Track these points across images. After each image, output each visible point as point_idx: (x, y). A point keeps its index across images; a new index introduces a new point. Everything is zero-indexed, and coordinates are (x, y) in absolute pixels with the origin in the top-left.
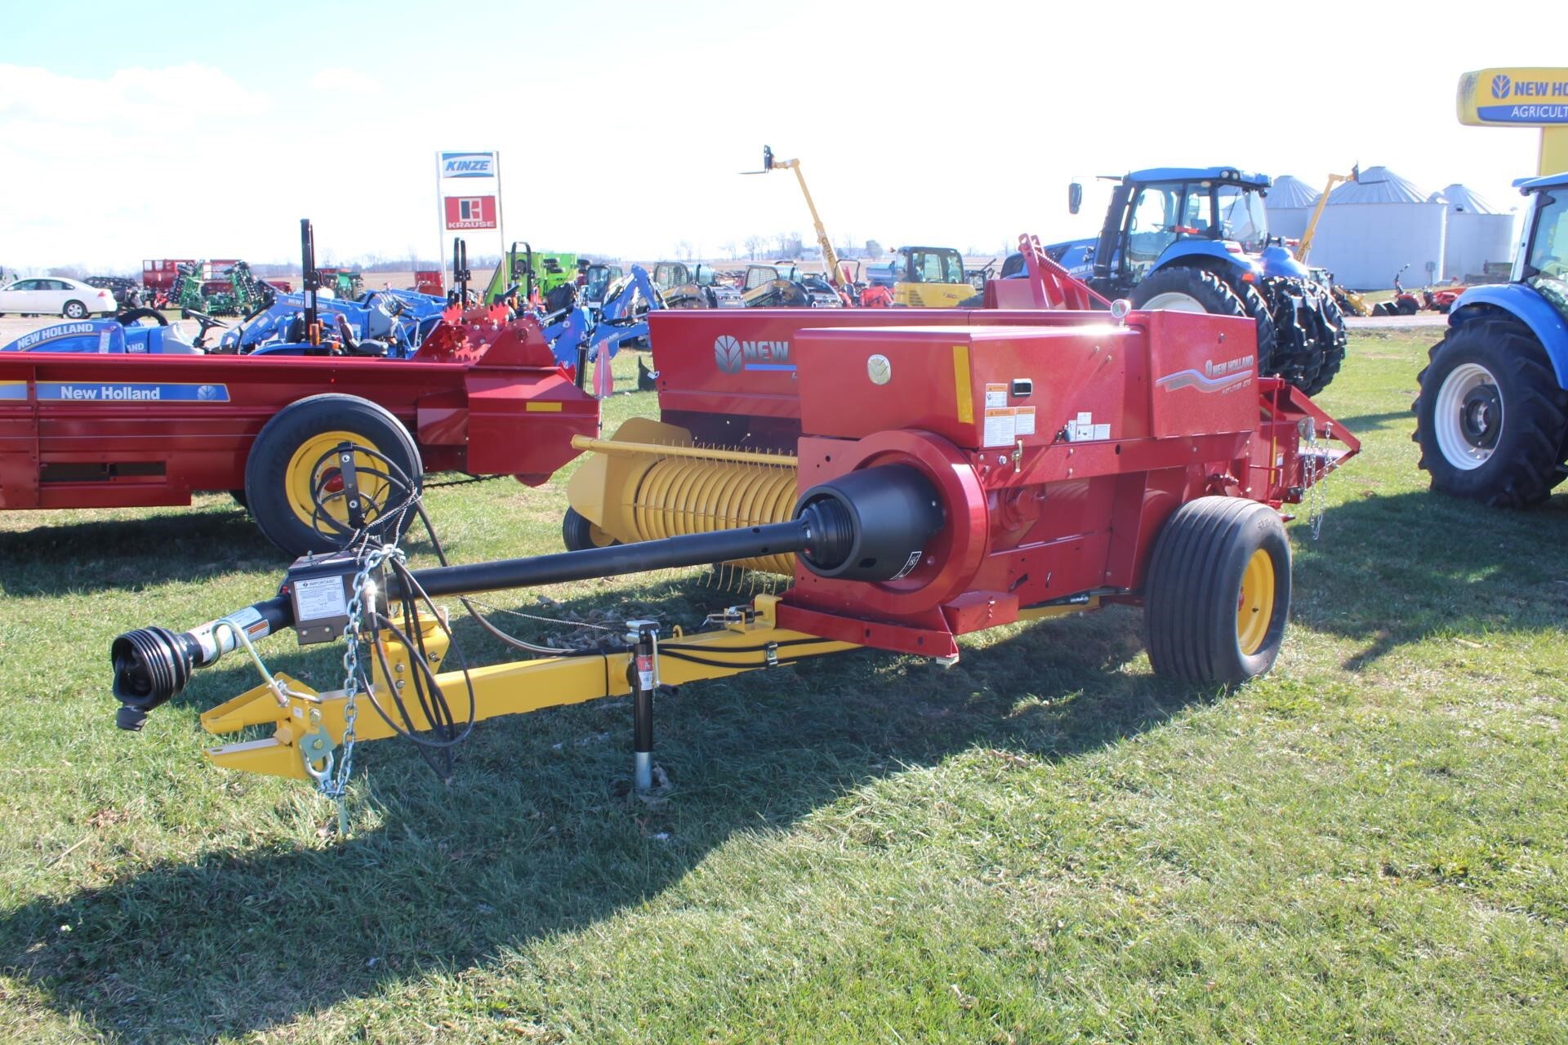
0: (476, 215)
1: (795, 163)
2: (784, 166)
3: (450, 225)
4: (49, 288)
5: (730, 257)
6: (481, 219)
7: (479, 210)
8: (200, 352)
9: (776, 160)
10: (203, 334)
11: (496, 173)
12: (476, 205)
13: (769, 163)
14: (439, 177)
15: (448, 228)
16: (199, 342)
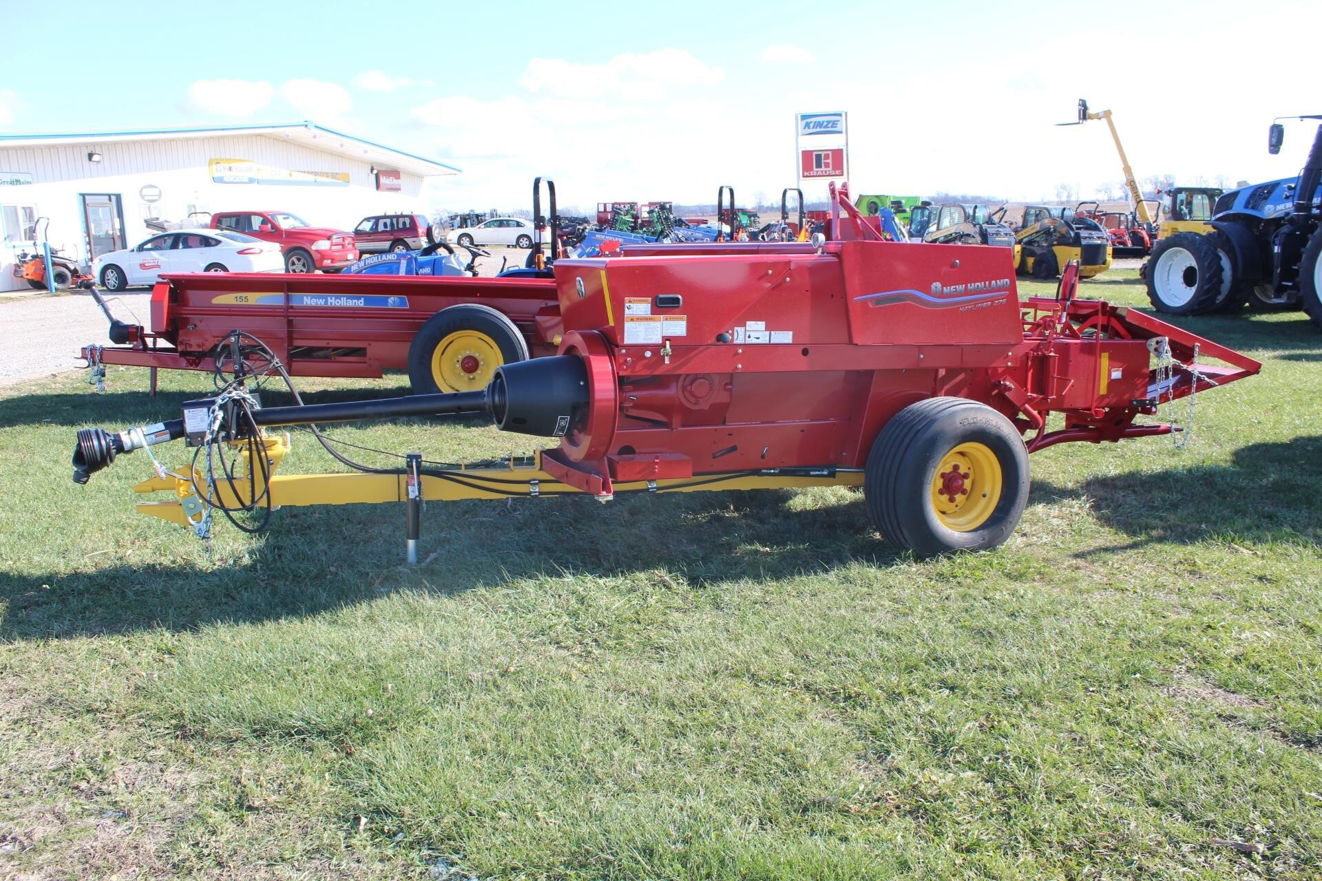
0: (827, 165)
1: (1107, 114)
2: (1098, 117)
3: (806, 174)
4: (508, 225)
5: (1106, 198)
6: (830, 169)
7: (830, 161)
8: (469, 274)
9: (1091, 111)
10: (473, 261)
11: (844, 131)
12: (827, 157)
13: (1084, 114)
14: (797, 134)
15: (804, 176)
16: (470, 267)
